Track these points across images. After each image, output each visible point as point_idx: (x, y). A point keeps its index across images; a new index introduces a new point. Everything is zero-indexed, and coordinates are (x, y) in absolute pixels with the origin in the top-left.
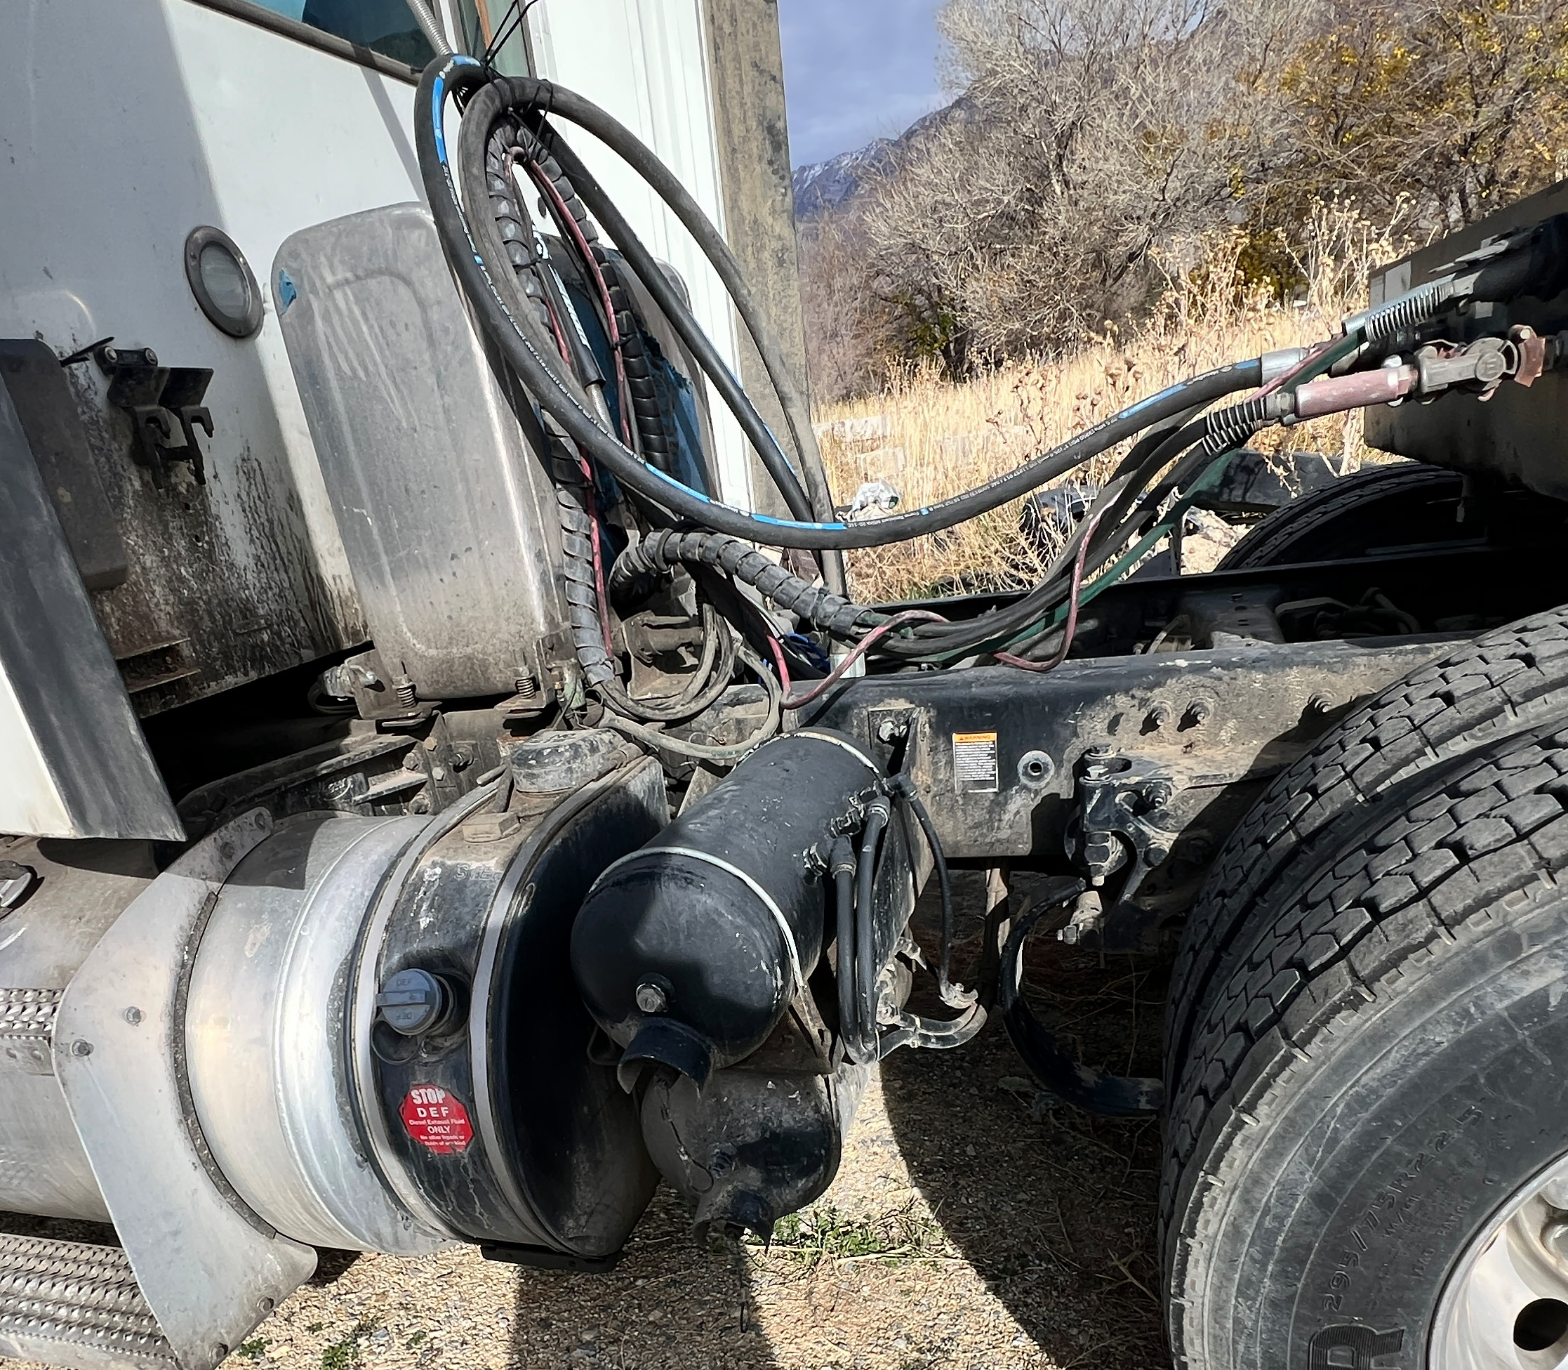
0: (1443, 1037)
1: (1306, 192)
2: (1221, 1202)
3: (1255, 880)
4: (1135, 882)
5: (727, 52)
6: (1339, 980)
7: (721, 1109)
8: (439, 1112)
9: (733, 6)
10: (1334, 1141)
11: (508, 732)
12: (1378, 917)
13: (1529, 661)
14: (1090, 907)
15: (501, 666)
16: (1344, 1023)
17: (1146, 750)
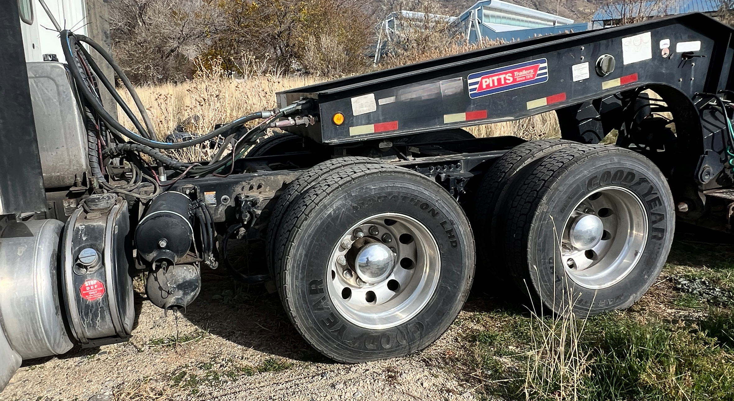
0: (319, 222)
1: (231, 40)
2: (290, 261)
3: (282, 212)
4: (253, 223)
5: (92, 12)
6: (304, 216)
7: (173, 276)
8: (94, 287)
9: (94, 1)
10: (306, 244)
11: (68, 198)
12: (307, 206)
13: (321, 170)
14: (242, 231)
15: (69, 178)
16: (305, 223)
17: (251, 194)
